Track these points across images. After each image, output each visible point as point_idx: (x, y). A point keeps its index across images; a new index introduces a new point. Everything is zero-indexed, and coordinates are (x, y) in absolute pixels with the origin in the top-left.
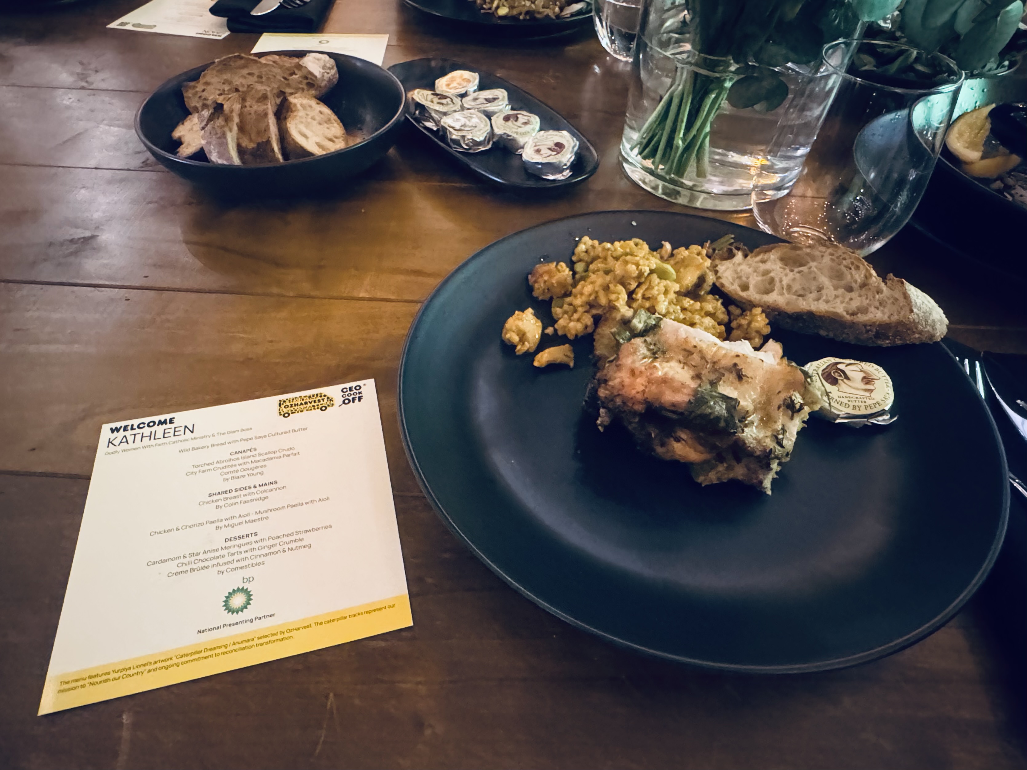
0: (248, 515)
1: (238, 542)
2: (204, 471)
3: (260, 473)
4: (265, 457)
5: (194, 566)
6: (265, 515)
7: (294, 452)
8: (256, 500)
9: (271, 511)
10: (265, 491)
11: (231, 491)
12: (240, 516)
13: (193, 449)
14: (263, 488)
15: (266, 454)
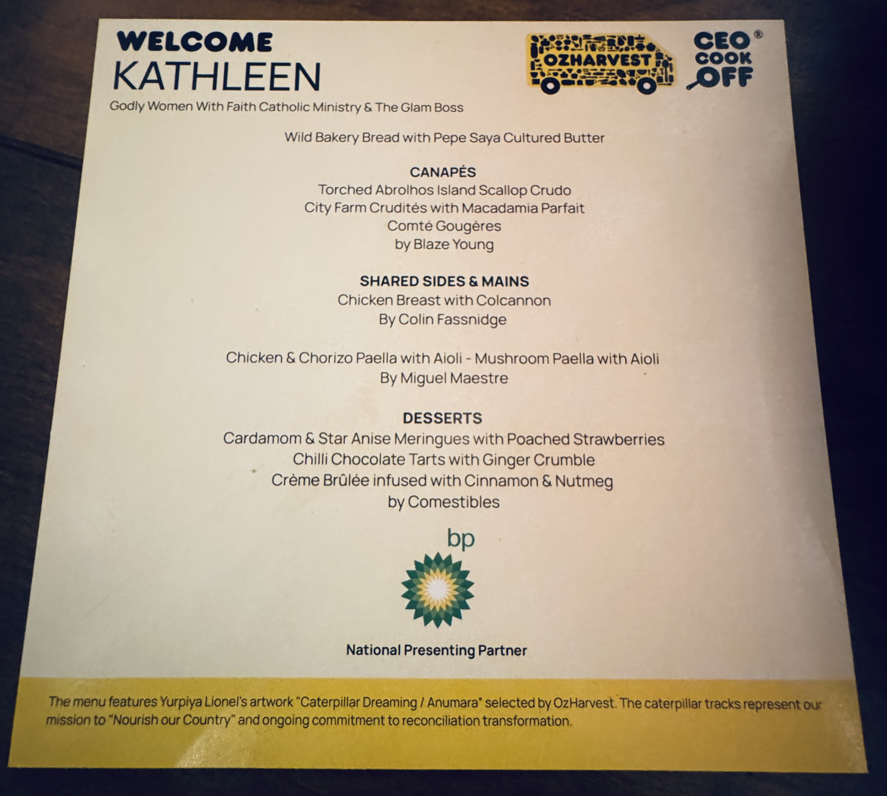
0: (457, 359)
1: (434, 429)
2: (348, 209)
3: (485, 246)
4: (498, 200)
5: (335, 471)
6: (497, 370)
7: (571, 200)
8: (478, 321)
9: (514, 360)
10: (498, 301)
11: (413, 281)
12: (438, 358)
13: (321, 137)
14: (491, 291)
15: (501, 191)
